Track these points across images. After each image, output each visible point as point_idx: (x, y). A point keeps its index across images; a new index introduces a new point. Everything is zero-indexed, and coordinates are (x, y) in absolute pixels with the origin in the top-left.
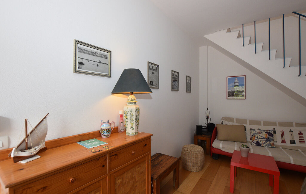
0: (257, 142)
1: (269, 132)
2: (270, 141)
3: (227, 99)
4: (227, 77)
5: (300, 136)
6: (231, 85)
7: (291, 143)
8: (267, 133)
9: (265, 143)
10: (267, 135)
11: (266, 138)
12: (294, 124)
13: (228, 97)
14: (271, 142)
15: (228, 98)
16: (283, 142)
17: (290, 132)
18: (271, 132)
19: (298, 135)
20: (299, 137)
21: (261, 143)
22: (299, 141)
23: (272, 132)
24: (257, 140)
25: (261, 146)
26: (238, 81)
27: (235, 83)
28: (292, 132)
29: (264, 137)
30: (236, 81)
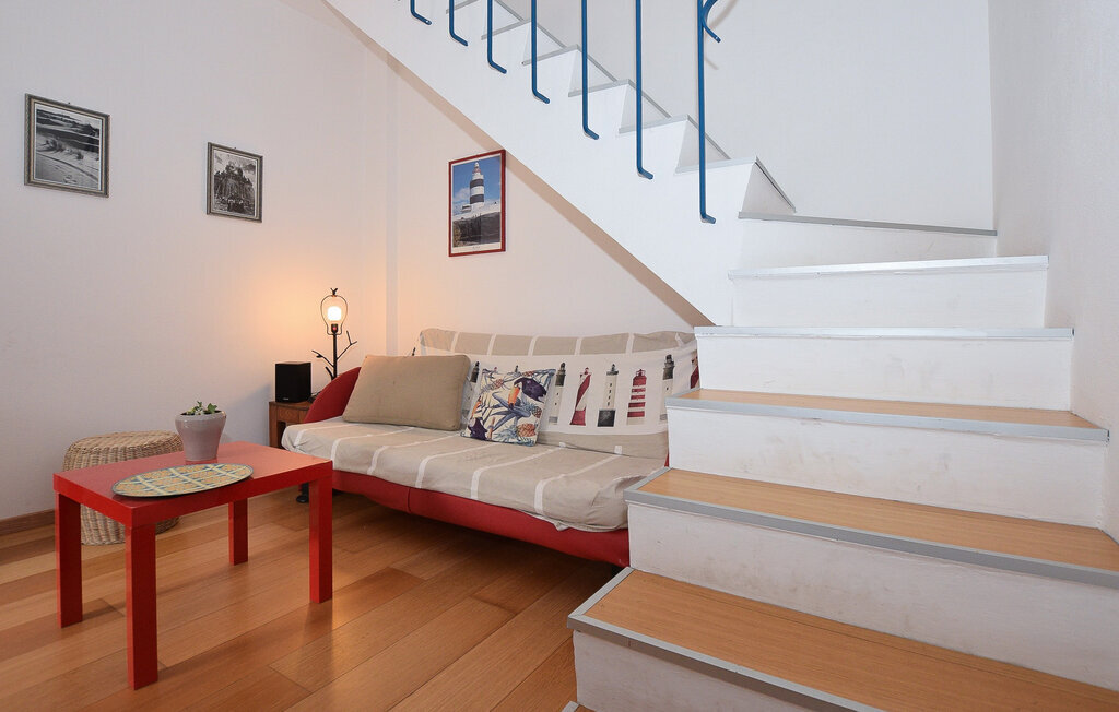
0: (478, 420)
1: (532, 380)
2: (519, 416)
3: (450, 255)
4: (450, 163)
5: (636, 390)
6: (464, 194)
7: (600, 424)
8: (521, 384)
9: (501, 422)
10: (517, 393)
11: (511, 406)
12: (630, 341)
13: (455, 246)
14: (522, 421)
15: (454, 250)
16: (578, 419)
17: (608, 374)
18: (537, 378)
19: (630, 386)
20: (631, 394)
21: (486, 427)
22: (627, 410)
23: (542, 380)
24: (479, 415)
25: (484, 439)
26: (482, 177)
27: (474, 184)
28: (617, 373)
29: (506, 398)
30: (478, 176)
